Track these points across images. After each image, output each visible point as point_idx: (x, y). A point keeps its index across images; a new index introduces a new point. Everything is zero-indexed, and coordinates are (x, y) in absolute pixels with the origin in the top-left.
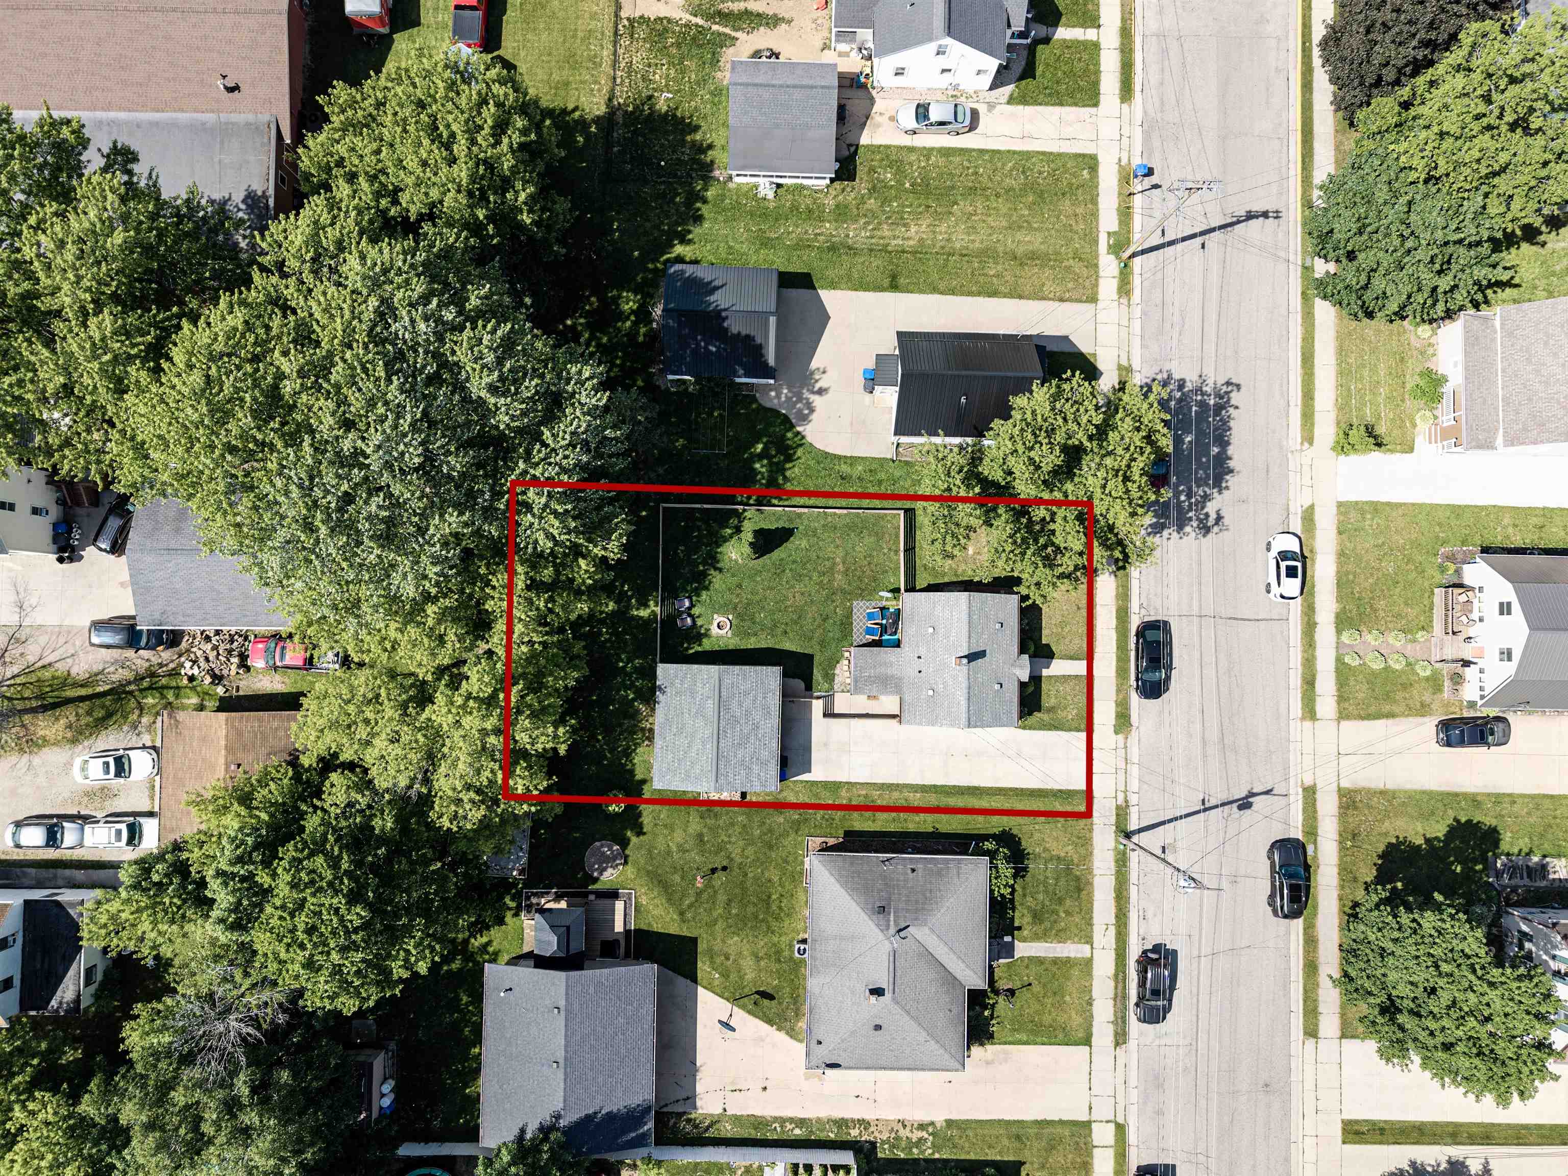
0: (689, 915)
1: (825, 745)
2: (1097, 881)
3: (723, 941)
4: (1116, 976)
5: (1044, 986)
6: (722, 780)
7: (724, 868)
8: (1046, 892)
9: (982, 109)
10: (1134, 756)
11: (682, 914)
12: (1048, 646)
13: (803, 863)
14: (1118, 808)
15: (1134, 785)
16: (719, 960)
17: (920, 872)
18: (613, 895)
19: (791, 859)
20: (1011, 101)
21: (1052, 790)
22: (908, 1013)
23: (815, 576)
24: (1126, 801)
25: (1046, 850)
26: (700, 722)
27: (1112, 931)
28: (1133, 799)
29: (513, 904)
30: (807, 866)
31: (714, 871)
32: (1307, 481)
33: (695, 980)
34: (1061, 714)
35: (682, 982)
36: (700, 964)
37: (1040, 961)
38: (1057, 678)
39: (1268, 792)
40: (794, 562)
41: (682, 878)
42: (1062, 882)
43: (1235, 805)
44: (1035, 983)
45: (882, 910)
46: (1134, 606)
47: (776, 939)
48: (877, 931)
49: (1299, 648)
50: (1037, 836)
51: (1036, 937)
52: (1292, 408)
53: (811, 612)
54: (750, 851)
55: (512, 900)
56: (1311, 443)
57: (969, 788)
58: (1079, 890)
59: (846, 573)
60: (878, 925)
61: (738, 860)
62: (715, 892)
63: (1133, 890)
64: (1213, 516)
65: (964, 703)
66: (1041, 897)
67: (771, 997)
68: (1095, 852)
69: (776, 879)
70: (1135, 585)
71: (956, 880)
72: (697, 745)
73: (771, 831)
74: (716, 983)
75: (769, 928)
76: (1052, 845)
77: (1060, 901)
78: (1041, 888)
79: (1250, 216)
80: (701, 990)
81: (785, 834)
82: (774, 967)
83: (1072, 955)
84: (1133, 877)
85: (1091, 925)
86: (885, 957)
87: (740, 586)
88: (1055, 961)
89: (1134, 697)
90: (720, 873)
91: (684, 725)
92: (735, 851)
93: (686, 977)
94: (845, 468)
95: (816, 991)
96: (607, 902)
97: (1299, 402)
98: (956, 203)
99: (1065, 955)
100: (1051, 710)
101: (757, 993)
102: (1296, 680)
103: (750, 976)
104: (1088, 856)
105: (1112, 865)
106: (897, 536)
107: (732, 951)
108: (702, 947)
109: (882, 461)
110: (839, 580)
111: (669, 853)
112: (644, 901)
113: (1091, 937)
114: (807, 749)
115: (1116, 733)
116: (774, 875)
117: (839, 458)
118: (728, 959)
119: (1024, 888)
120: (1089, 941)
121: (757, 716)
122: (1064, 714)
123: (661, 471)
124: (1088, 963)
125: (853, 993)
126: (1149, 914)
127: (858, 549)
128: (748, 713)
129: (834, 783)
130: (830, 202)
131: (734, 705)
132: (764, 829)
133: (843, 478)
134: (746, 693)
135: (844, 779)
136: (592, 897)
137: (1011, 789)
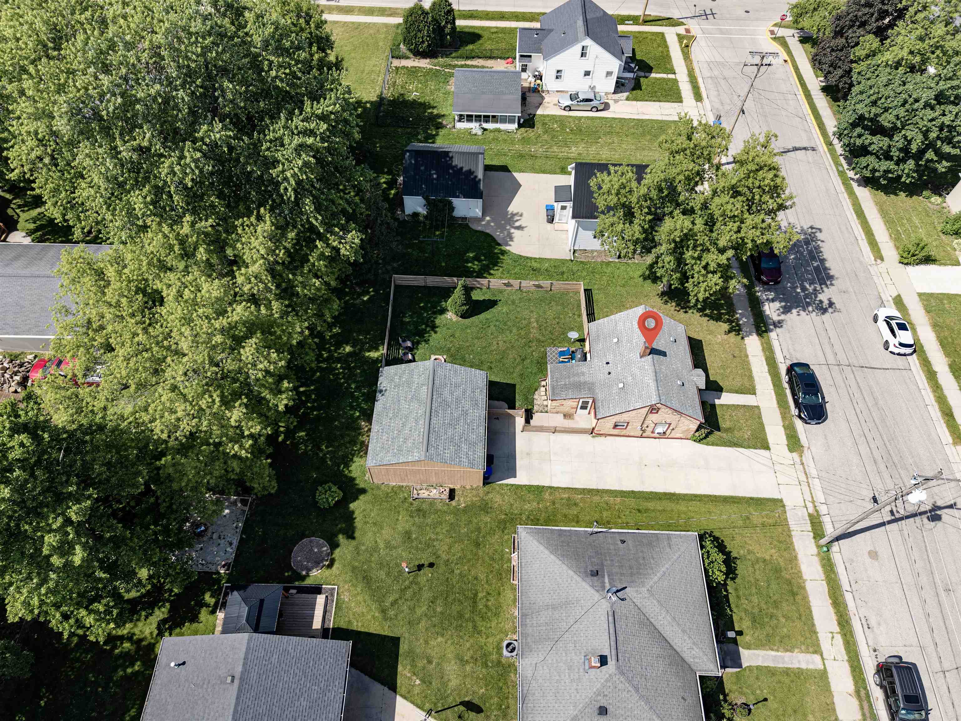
0: (392, 613)
1: (528, 454)
2: (809, 586)
3: (426, 642)
4: (857, 692)
5: (782, 702)
6: (432, 451)
7: (431, 565)
8: (759, 593)
9: (611, 102)
10: (813, 472)
11: (384, 611)
12: (715, 382)
13: (510, 560)
14: (810, 515)
15: (820, 497)
16: (421, 663)
17: (630, 542)
18: (317, 590)
19: (497, 557)
20: (627, 99)
21: (744, 498)
22: (637, 690)
23: (515, 330)
24: (817, 511)
25: (749, 552)
26: (415, 405)
27: (839, 639)
28: (823, 509)
29: (212, 601)
30: (514, 563)
31: (420, 567)
32: (888, 281)
33: (393, 688)
34: (737, 434)
35: (378, 689)
36: (400, 668)
37: (771, 672)
38: (728, 406)
39: (951, 507)
40: (497, 321)
41: (388, 574)
42: (774, 586)
43: (924, 517)
44: (770, 698)
45: (595, 574)
46: (779, 357)
47: (482, 640)
48: (593, 591)
49: (929, 390)
50: (738, 538)
51: (759, 645)
52: (860, 241)
53: (512, 354)
54: (457, 547)
55: (212, 596)
56: (882, 259)
57: (665, 494)
58: (794, 594)
59: (540, 328)
60: (593, 586)
61: (444, 557)
62: (421, 589)
63: (848, 597)
64: (826, 302)
65: (653, 385)
66: (755, 599)
67: (478, 710)
68: (800, 556)
69: (482, 576)
70: (776, 344)
71: (668, 550)
72: (411, 423)
73: (479, 529)
74: (416, 690)
75: (475, 627)
76: (754, 547)
77: (776, 604)
78: (754, 591)
79: (796, 149)
80: (399, 700)
81: (491, 532)
82: (481, 672)
83: (804, 666)
84: (845, 585)
85: (815, 633)
86: (604, 618)
87: (453, 336)
88: (787, 672)
89: (799, 424)
90: (426, 570)
91: (399, 410)
92: (442, 548)
93: (383, 682)
94: (535, 265)
95: (529, 673)
96: (311, 596)
97: (864, 237)
98: (600, 138)
99: (796, 665)
100: (728, 430)
101: (462, 703)
102: (935, 412)
103: (454, 683)
104: (793, 559)
105: (820, 569)
106: (579, 306)
107: (434, 653)
108: (403, 647)
109: (563, 262)
110: (534, 333)
111: (375, 549)
112: (346, 597)
113: (819, 646)
114: (512, 457)
115: (791, 451)
116: (481, 573)
117: (531, 259)
118: (430, 662)
119: (736, 590)
120: (818, 651)
121: (467, 405)
122: (741, 433)
123: (395, 265)
124: (823, 675)
125: (570, 668)
126: (873, 623)
127: (548, 313)
128: (458, 401)
129: (538, 487)
130: (518, 136)
131: (446, 393)
132: (472, 527)
133: (534, 270)
134: (457, 386)
135: (546, 485)
136: (293, 591)
137: (705, 496)
